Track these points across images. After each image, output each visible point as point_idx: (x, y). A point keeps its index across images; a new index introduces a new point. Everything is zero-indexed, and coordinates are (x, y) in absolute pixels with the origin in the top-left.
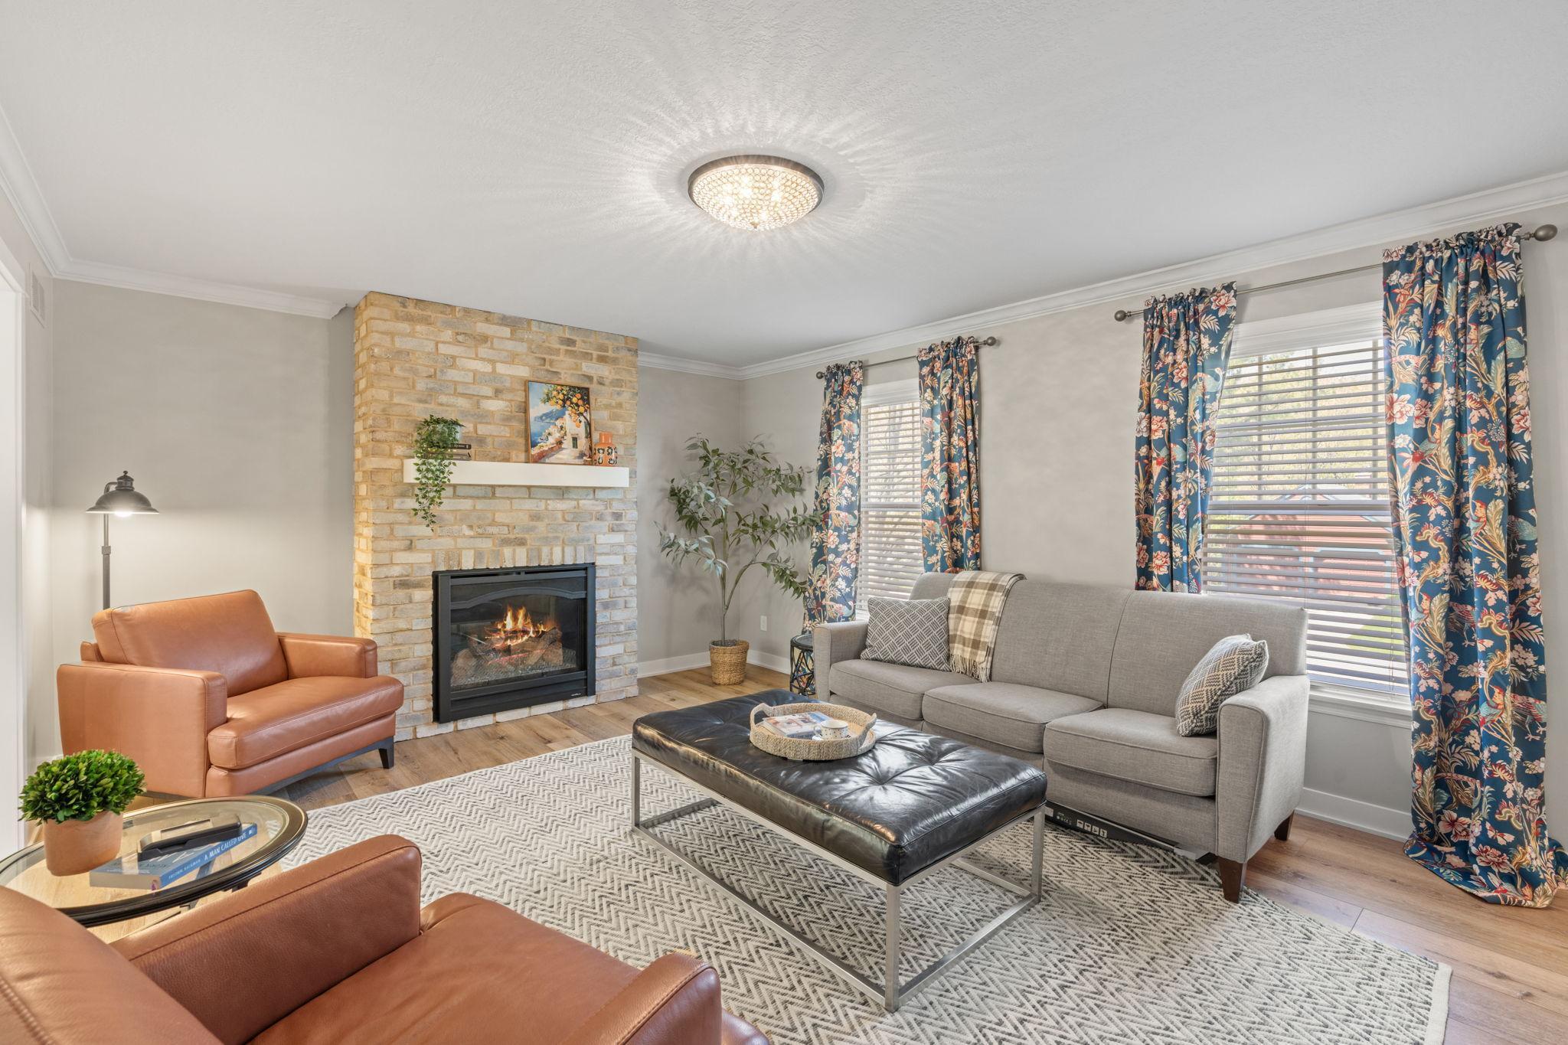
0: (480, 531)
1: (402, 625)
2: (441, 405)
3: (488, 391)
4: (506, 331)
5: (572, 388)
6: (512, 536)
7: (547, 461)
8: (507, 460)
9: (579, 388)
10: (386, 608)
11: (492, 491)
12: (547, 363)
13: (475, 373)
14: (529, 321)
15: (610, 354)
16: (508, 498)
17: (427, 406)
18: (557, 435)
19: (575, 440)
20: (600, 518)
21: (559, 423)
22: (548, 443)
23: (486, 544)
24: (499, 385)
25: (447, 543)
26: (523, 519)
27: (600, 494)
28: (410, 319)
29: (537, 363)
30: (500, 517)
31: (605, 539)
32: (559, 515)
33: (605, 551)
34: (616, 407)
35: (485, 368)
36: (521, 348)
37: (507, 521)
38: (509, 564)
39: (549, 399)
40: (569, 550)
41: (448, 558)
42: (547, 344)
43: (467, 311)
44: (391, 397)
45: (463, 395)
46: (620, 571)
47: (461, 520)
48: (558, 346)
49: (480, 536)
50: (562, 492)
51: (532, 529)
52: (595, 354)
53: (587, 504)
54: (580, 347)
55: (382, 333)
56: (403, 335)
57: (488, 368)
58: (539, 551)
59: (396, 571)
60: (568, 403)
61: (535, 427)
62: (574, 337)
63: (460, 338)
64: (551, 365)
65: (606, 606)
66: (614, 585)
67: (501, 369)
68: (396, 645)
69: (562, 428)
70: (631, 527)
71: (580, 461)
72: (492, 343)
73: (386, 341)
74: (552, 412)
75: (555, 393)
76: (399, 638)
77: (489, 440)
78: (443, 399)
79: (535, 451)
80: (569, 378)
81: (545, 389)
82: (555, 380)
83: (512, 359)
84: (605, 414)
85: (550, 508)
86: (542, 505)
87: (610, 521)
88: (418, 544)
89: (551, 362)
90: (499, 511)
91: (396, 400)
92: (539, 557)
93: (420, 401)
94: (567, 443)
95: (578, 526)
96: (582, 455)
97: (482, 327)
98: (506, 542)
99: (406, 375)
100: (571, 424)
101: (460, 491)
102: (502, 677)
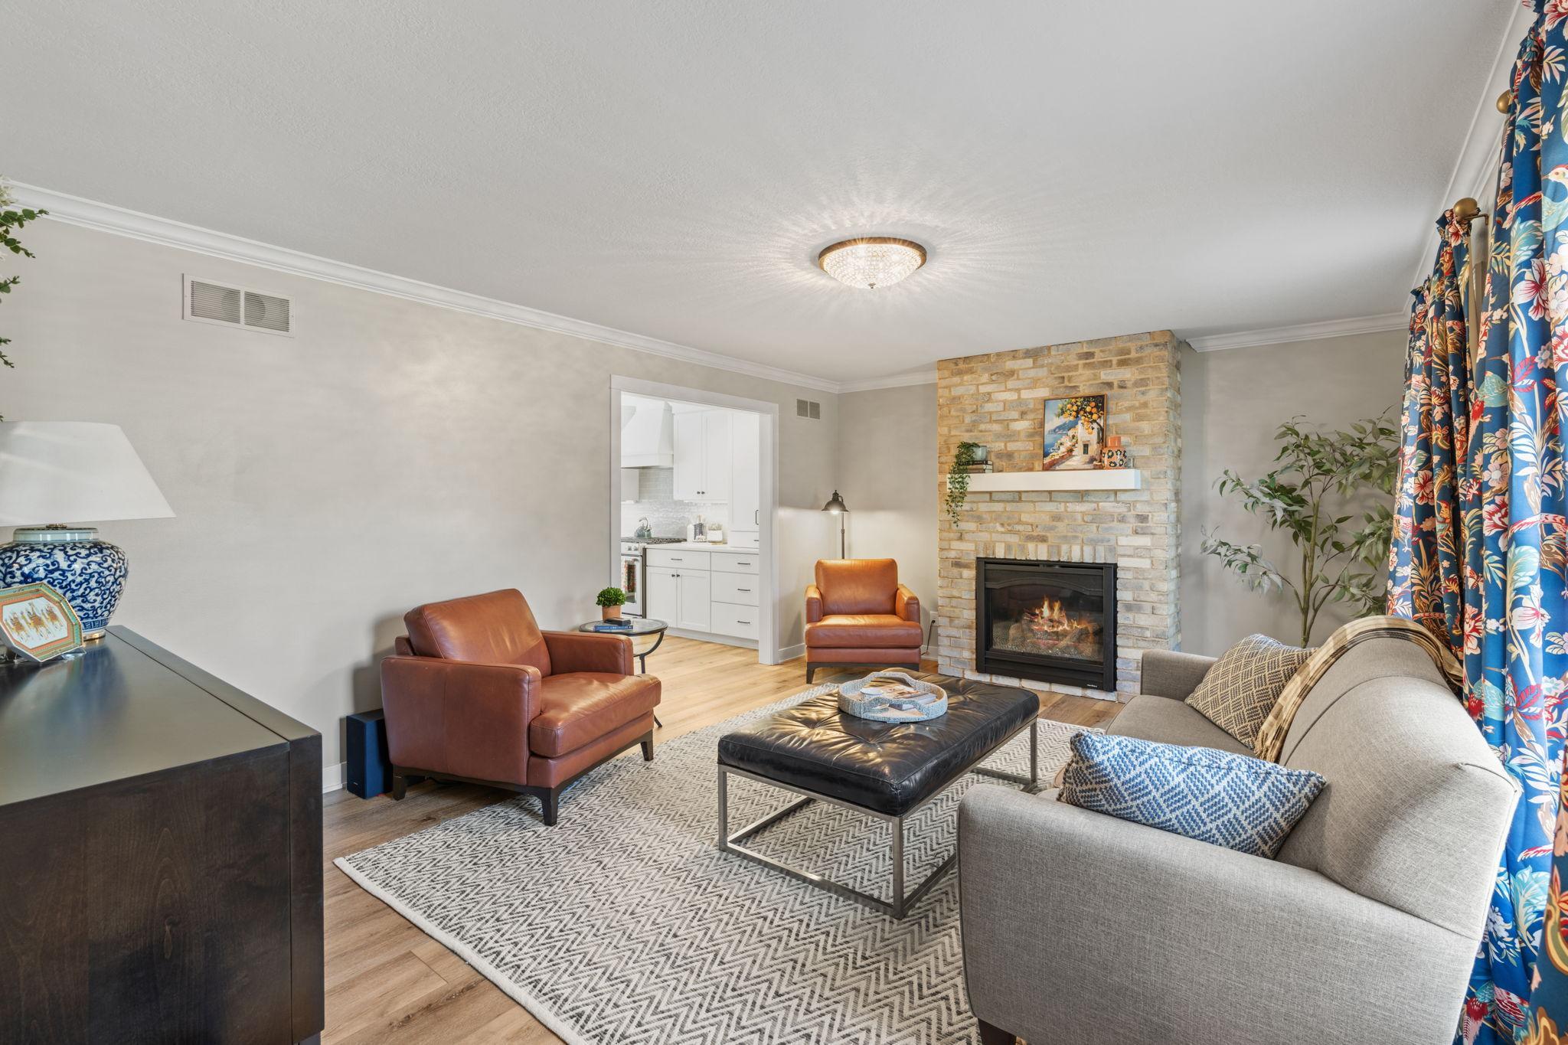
0: (1010, 528)
1: (955, 593)
2: (981, 431)
3: (1015, 415)
4: (1030, 362)
5: (1087, 399)
6: (1035, 534)
7: (1057, 468)
8: (1031, 469)
9: (1093, 397)
10: (946, 580)
11: (1018, 496)
12: (1066, 380)
13: (1005, 402)
14: (1049, 348)
15: (1133, 355)
16: (1032, 502)
17: (972, 434)
18: (1068, 444)
19: (1086, 446)
20: (1122, 519)
21: (1071, 433)
22: (1059, 452)
23: (1014, 539)
24: (1024, 408)
25: (984, 536)
26: (1046, 518)
27: (1122, 497)
28: (960, 373)
29: (1056, 383)
30: (1025, 518)
31: (1128, 541)
32: (1079, 517)
33: (1129, 553)
34: (1139, 408)
35: (1011, 396)
36: (1042, 373)
37: (1030, 521)
38: (1032, 557)
39: (1063, 412)
40: (1088, 550)
41: (986, 548)
42: (1066, 363)
43: (999, 355)
44: (950, 431)
45: (996, 421)
46: (1146, 575)
47: (995, 519)
48: (1076, 362)
49: (1010, 532)
50: (1081, 495)
51: (1052, 528)
52: (1115, 360)
53: (1108, 506)
54: (1099, 357)
55: (944, 388)
56: (956, 386)
57: (1015, 396)
58: (1059, 547)
59: (952, 554)
60: (1082, 413)
61: (1048, 440)
62: (1092, 350)
63: (994, 378)
64: (1069, 381)
65: (1129, 608)
66: (1140, 588)
67: (1026, 394)
68: (952, 607)
69: (1073, 437)
70: (1159, 530)
71: (1090, 466)
72: (1018, 375)
73: (946, 392)
74: (1065, 424)
75: (1069, 406)
76: (954, 602)
77: (1016, 454)
78: (982, 427)
79: (1047, 460)
80: (1085, 390)
81: (1060, 404)
82: (1074, 394)
83: (1034, 383)
84: (1128, 417)
85: (1069, 510)
86: (1062, 507)
87: (1133, 523)
88: (966, 536)
89: (1070, 379)
90: (1025, 512)
91: (953, 433)
92: (1059, 554)
93: (967, 431)
94: (1078, 450)
95: (1098, 527)
96: (1092, 460)
97: (1010, 365)
98: (1030, 538)
99: (959, 414)
100: (1085, 432)
101: (995, 497)
102: (1035, 651)
